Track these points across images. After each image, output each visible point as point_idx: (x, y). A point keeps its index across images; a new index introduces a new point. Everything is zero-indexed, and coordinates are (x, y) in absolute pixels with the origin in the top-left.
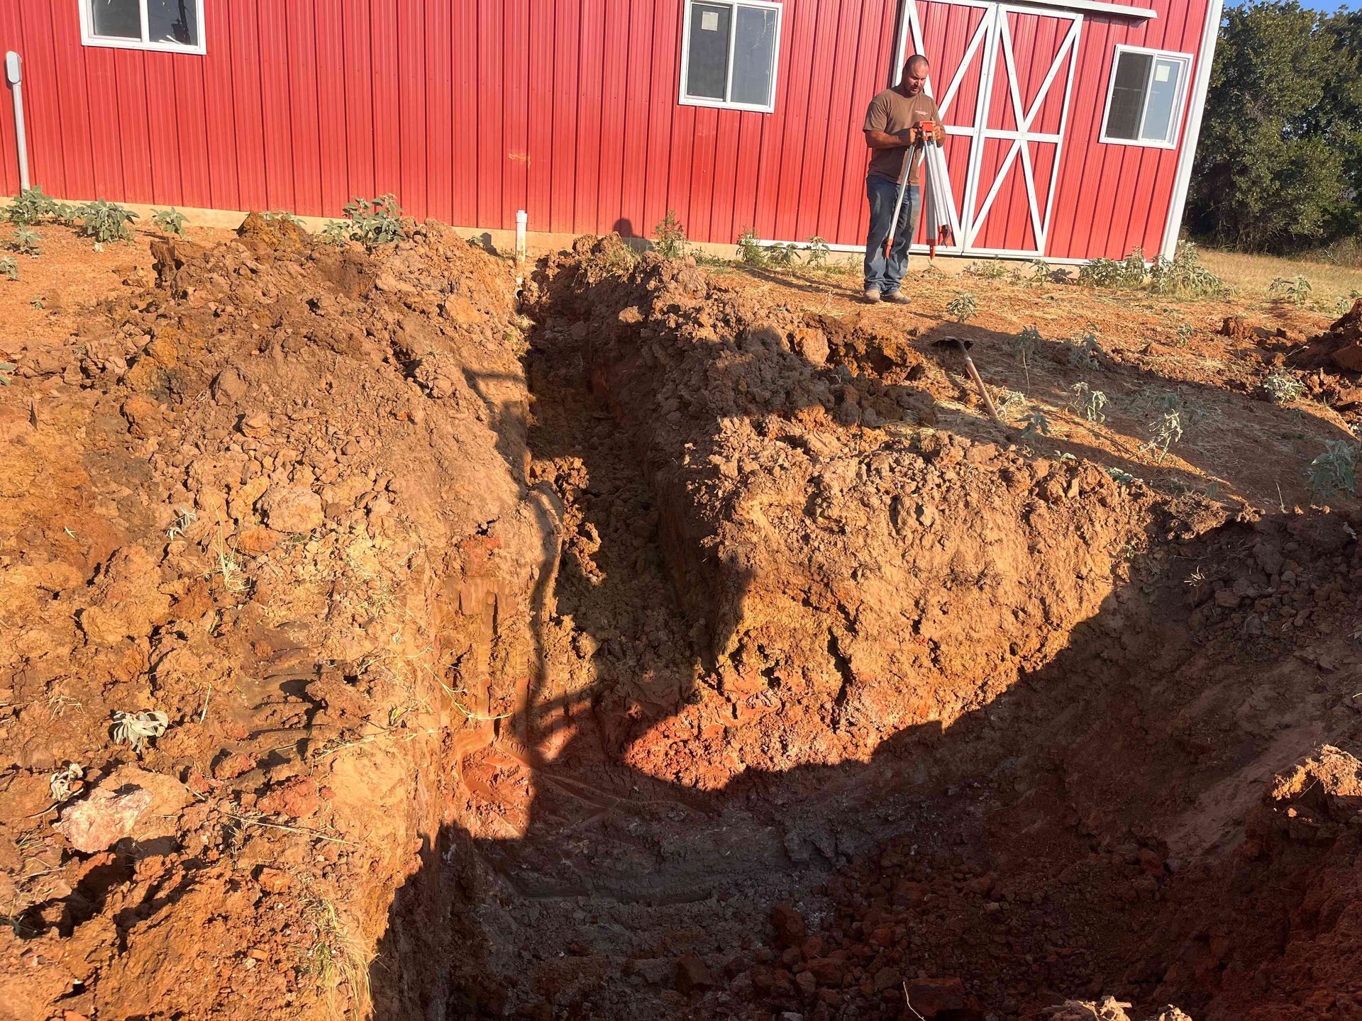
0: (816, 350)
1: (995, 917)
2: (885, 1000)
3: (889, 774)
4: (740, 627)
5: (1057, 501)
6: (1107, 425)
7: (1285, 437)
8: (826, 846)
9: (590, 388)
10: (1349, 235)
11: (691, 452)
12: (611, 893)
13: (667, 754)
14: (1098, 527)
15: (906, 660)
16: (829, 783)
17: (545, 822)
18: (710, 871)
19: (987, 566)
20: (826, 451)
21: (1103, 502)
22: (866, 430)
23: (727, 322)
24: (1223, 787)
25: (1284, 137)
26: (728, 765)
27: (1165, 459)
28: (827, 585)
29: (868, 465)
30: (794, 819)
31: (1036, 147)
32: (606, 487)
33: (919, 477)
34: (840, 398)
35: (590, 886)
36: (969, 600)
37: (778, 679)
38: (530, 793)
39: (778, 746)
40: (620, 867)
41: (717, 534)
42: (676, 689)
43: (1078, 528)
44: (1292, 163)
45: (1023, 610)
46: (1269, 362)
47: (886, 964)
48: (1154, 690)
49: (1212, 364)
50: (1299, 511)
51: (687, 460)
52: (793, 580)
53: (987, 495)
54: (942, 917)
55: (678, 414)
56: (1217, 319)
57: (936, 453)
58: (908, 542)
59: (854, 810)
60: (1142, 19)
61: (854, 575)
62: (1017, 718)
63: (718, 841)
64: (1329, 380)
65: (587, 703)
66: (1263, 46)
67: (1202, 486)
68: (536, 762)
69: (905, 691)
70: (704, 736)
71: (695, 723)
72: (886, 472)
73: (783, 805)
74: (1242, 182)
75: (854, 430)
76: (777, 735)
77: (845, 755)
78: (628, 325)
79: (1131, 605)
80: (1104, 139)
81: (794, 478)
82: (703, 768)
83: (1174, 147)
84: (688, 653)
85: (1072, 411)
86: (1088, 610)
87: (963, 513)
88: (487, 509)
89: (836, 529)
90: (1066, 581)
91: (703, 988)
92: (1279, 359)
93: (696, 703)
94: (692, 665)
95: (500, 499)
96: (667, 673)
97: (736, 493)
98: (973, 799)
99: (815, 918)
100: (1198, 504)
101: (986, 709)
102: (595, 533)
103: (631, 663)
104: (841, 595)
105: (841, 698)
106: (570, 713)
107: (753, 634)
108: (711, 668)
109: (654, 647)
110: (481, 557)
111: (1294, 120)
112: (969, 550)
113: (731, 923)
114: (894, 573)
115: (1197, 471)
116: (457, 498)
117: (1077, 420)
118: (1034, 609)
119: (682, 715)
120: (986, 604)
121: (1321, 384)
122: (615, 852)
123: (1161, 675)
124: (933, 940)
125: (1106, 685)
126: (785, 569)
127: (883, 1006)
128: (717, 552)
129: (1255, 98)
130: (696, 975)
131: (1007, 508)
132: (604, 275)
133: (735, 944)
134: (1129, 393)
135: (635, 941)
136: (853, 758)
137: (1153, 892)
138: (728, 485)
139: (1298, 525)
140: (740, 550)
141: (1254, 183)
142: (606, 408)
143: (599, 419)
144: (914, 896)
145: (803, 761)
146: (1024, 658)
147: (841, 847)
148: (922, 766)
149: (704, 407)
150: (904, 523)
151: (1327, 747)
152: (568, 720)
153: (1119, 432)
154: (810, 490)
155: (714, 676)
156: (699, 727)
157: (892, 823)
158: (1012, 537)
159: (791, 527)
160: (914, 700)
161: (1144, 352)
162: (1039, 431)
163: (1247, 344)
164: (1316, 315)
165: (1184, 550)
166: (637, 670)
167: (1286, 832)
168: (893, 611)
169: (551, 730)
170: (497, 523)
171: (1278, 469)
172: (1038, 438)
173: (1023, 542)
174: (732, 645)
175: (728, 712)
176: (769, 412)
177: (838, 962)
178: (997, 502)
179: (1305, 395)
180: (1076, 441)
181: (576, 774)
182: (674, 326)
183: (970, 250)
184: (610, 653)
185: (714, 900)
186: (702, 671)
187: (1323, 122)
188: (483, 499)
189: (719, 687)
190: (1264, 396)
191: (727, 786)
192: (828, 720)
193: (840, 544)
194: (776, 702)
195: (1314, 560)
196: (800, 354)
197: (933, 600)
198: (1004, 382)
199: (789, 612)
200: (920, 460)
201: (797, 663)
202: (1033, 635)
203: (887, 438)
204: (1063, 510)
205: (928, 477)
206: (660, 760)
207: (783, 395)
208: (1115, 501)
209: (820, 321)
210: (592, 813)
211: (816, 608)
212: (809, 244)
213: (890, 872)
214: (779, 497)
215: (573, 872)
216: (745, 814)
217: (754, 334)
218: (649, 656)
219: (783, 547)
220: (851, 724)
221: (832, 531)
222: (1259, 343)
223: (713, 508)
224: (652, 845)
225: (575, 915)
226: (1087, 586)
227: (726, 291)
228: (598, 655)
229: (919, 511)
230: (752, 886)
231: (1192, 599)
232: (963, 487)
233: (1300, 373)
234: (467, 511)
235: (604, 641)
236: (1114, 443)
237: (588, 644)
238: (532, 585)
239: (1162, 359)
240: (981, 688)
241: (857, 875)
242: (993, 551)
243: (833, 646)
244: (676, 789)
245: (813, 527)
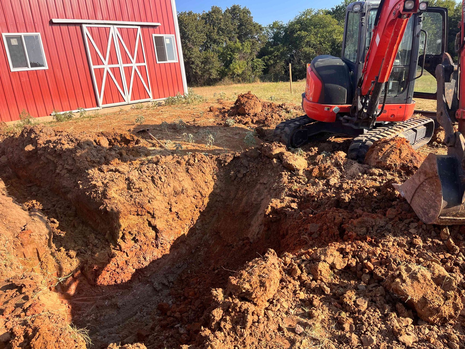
0: (105, 143)
1: (218, 274)
2: (199, 308)
3: (176, 254)
4: (122, 229)
5: (193, 165)
6: (195, 143)
7: (236, 134)
8: (165, 282)
9: (19, 177)
10: (226, 76)
11: (81, 184)
12: (106, 327)
13: (110, 277)
14: (205, 169)
15: (171, 220)
16: (161, 264)
17: (78, 314)
18: (134, 305)
19: (183, 187)
20: (125, 170)
21: (204, 162)
22: (133, 162)
23: (72, 141)
24: (255, 219)
25: (200, 51)
26: (130, 271)
27: (212, 147)
28: (142, 207)
29: (140, 170)
30: (154, 278)
31: (139, 67)
32: (50, 206)
33: (156, 169)
34: (121, 154)
35: (98, 328)
36: (181, 198)
37: (137, 239)
38: (70, 307)
39: (143, 259)
40: (106, 317)
41: (103, 204)
42: (107, 255)
43: (201, 170)
44: (205, 58)
45: (196, 196)
46: (224, 116)
47: (196, 300)
48: (233, 203)
49: (212, 120)
50: (247, 150)
51: (81, 186)
52: (132, 209)
53: (176, 168)
54: (205, 281)
55: (68, 174)
56: (207, 108)
57: (158, 161)
58: (160, 188)
59: (170, 268)
60: (157, 26)
61: (149, 202)
62: (203, 225)
63: (134, 295)
64: (239, 117)
65: (79, 272)
66: (186, 26)
67: (223, 151)
68: (68, 297)
69: (173, 229)
70: (120, 266)
71: (116, 263)
72: (147, 171)
73: (150, 276)
74: (193, 66)
75: (129, 163)
76: (142, 256)
77: (162, 254)
78: (30, 151)
79: (220, 185)
80: (158, 62)
81: (121, 180)
82: (123, 276)
83: (178, 61)
84: (107, 243)
85: (184, 141)
86: (211, 190)
87: (171, 175)
88: (22, 222)
89: (139, 191)
90: (203, 185)
91: (147, 336)
92: (226, 115)
93: (114, 257)
94: (109, 246)
95: (24, 218)
96: (103, 251)
97: (105, 190)
98: (200, 251)
99: (170, 302)
100: (226, 155)
101: (195, 225)
102: (55, 220)
103: (89, 253)
104: (147, 209)
105: (157, 238)
106: (75, 277)
107: (126, 229)
108: (116, 244)
109: (95, 246)
110: (27, 238)
111: (202, 46)
112: (177, 184)
113: (147, 316)
114: (159, 197)
115: (221, 148)
116: (9, 222)
117: (187, 143)
118: (198, 194)
119: (111, 263)
120: (186, 197)
121: (238, 119)
122: (103, 313)
123: (233, 199)
124: (205, 288)
125: (221, 207)
126: (129, 207)
127: (199, 310)
128: (106, 209)
129: (189, 41)
130: (144, 333)
131: (182, 170)
132: (5, 137)
133: (151, 321)
134: (196, 133)
135: (121, 335)
136: (165, 254)
137: (250, 249)
138: (101, 189)
139: (249, 153)
140: (113, 206)
141: (197, 66)
142: (31, 182)
143: (30, 186)
144: (195, 281)
145: (151, 260)
146: (200, 208)
147: (170, 280)
148: (183, 248)
149: (79, 169)
150: (157, 183)
151: (272, 199)
152: (74, 279)
153: (199, 144)
154: (127, 182)
155: (118, 246)
156: (118, 264)
157: (181, 267)
158: (186, 178)
159: (125, 195)
160: (176, 230)
161: (194, 121)
162: (180, 149)
163: (217, 113)
164: (229, 101)
165: (227, 167)
166: (92, 254)
167: (271, 221)
168: (163, 208)
169: (70, 285)
170: (27, 226)
171: (238, 142)
172: (180, 151)
173: (189, 178)
174: (121, 235)
175: (125, 255)
176: (101, 165)
177: (183, 306)
178: (179, 170)
179: (235, 123)
180: (189, 149)
181: (83, 295)
182: (52, 147)
183: (131, 102)
184: (81, 253)
185: (139, 313)
186: (113, 247)
187: (209, 46)
188: (19, 220)
189: (121, 249)
190: (227, 125)
191: (131, 278)
192: (155, 246)
193: (142, 195)
194: (139, 247)
195: (254, 160)
196: (100, 145)
197: (172, 201)
198: (162, 138)
199: (134, 219)
200: (154, 165)
201: (141, 233)
202: (200, 201)
203: (140, 162)
204: (195, 167)
205: (159, 169)
206: (108, 279)
207: (103, 158)
208: (207, 161)
209: (102, 134)
210: (92, 305)
211: (141, 215)
212: (78, 110)
213: (185, 280)
214: (118, 187)
215: (92, 326)
216: (139, 284)
217: (84, 142)
218: (95, 249)
219: (125, 201)
220: (162, 244)
221: (138, 192)
222: (220, 112)
223: (99, 197)
224: (115, 306)
225: (98, 338)
226: (208, 184)
227: (62, 132)
228: (77, 255)
229: (160, 178)
230: (149, 303)
231: (233, 179)
232: (169, 168)
233: (232, 117)
234: (15, 225)
235: (78, 250)
236: (199, 147)
237: (73, 253)
238: (47, 241)
239: (199, 122)
240: (192, 220)
241: (177, 286)
242: (183, 183)
243: (150, 224)
244: (117, 286)
245: (132, 192)
